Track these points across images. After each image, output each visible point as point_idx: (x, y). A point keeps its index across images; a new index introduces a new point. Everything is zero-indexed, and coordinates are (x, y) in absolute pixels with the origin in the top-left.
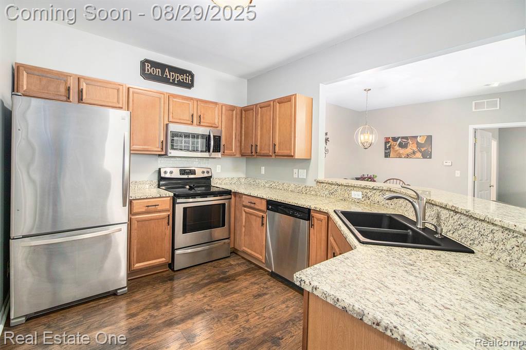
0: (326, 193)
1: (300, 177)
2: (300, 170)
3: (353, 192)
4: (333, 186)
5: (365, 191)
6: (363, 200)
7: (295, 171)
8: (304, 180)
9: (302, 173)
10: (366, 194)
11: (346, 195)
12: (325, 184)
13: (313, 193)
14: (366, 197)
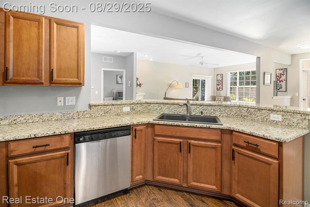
0: (101, 113)
1: (66, 104)
2: (67, 98)
3: (124, 108)
4: (108, 107)
5: (132, 106)
6: (130, 112)
7: (60, 99)
8: (73, 107)
9: (71, 100)
10: (132, 107)
11: (119, 111)
12: (101, 107)
13: (87, 116)
14: (132, 109)
